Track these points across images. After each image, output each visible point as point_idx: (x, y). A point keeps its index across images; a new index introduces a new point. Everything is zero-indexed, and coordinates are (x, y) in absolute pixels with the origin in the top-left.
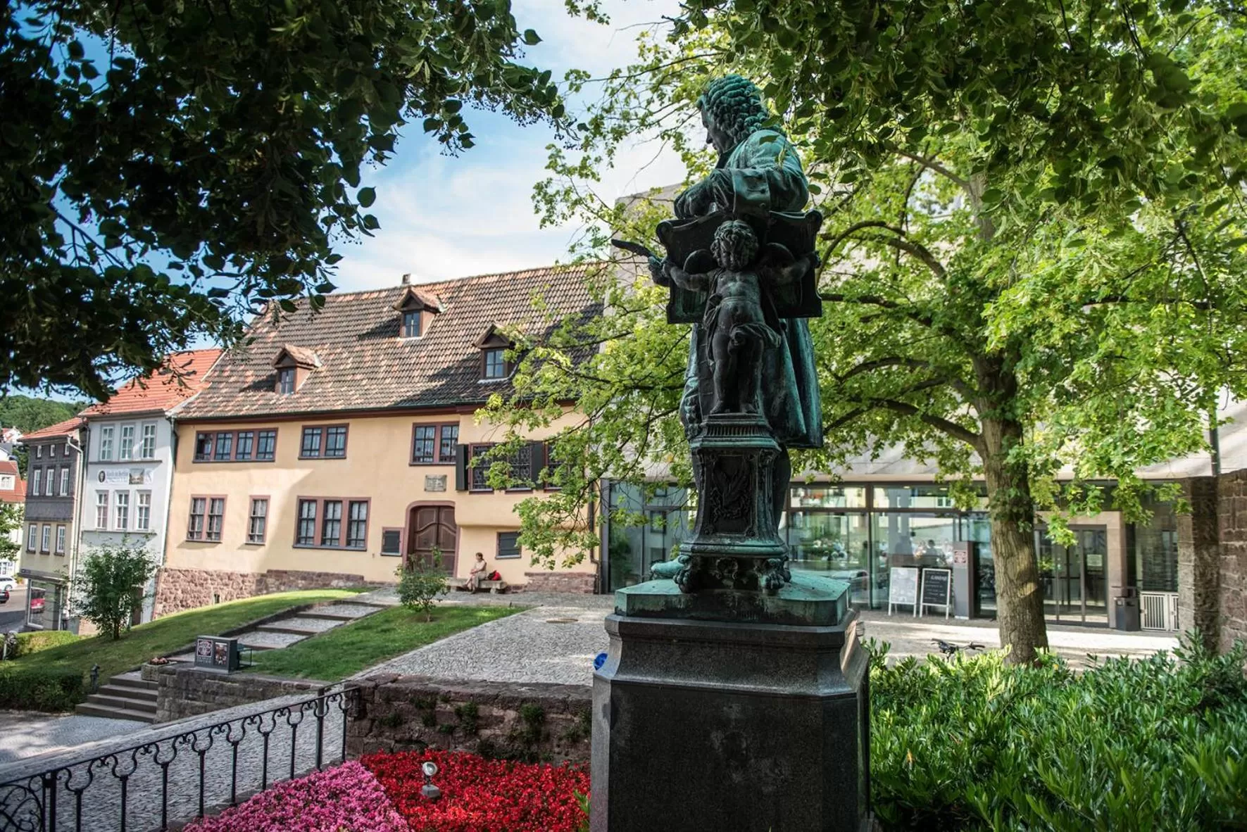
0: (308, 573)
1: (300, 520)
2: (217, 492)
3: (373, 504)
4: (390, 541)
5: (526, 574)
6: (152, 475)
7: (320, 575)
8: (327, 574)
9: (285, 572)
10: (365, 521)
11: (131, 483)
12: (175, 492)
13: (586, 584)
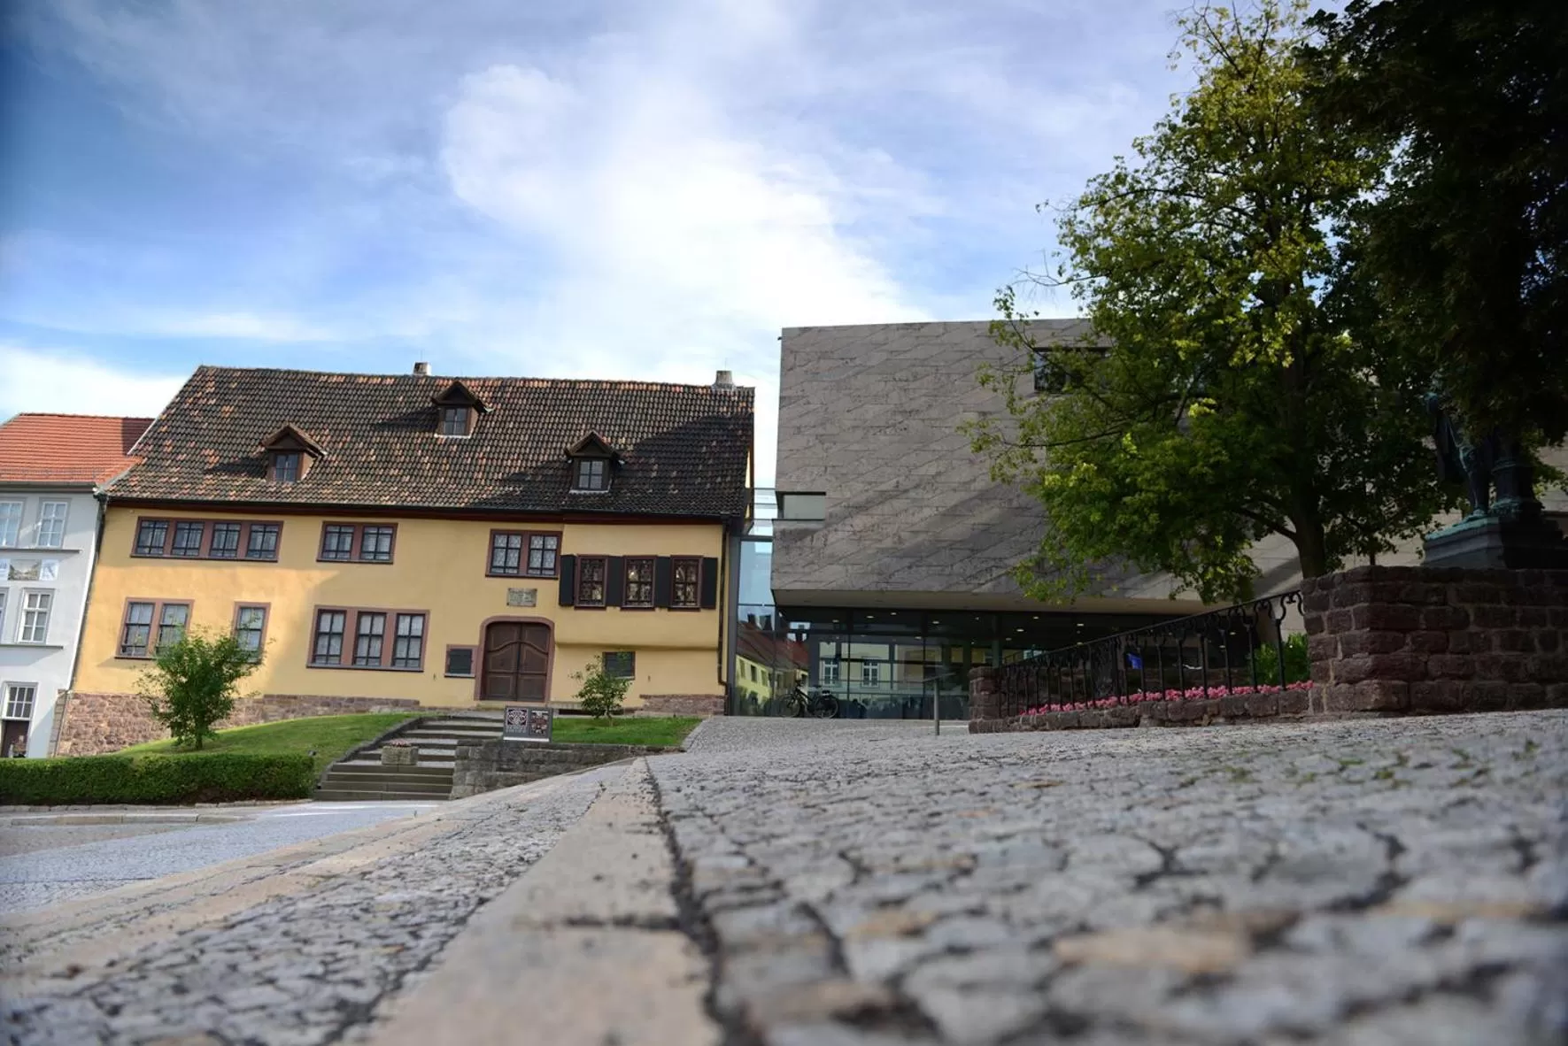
0: (334, 699)
1: (318, 634)
2: (179, 595)
3: (432, 619)
4: (458, 661)
5: (642, 696)
6: (56, 569)
7: (351, 700)
8: (363, 699)
9: (295, 697)
10: (420, 638)
11: (11, 577)
12: (95, 594)
13: (715, 705)
